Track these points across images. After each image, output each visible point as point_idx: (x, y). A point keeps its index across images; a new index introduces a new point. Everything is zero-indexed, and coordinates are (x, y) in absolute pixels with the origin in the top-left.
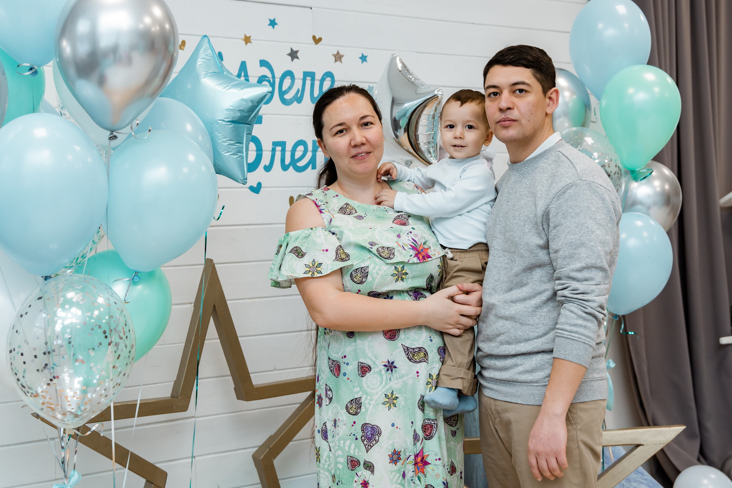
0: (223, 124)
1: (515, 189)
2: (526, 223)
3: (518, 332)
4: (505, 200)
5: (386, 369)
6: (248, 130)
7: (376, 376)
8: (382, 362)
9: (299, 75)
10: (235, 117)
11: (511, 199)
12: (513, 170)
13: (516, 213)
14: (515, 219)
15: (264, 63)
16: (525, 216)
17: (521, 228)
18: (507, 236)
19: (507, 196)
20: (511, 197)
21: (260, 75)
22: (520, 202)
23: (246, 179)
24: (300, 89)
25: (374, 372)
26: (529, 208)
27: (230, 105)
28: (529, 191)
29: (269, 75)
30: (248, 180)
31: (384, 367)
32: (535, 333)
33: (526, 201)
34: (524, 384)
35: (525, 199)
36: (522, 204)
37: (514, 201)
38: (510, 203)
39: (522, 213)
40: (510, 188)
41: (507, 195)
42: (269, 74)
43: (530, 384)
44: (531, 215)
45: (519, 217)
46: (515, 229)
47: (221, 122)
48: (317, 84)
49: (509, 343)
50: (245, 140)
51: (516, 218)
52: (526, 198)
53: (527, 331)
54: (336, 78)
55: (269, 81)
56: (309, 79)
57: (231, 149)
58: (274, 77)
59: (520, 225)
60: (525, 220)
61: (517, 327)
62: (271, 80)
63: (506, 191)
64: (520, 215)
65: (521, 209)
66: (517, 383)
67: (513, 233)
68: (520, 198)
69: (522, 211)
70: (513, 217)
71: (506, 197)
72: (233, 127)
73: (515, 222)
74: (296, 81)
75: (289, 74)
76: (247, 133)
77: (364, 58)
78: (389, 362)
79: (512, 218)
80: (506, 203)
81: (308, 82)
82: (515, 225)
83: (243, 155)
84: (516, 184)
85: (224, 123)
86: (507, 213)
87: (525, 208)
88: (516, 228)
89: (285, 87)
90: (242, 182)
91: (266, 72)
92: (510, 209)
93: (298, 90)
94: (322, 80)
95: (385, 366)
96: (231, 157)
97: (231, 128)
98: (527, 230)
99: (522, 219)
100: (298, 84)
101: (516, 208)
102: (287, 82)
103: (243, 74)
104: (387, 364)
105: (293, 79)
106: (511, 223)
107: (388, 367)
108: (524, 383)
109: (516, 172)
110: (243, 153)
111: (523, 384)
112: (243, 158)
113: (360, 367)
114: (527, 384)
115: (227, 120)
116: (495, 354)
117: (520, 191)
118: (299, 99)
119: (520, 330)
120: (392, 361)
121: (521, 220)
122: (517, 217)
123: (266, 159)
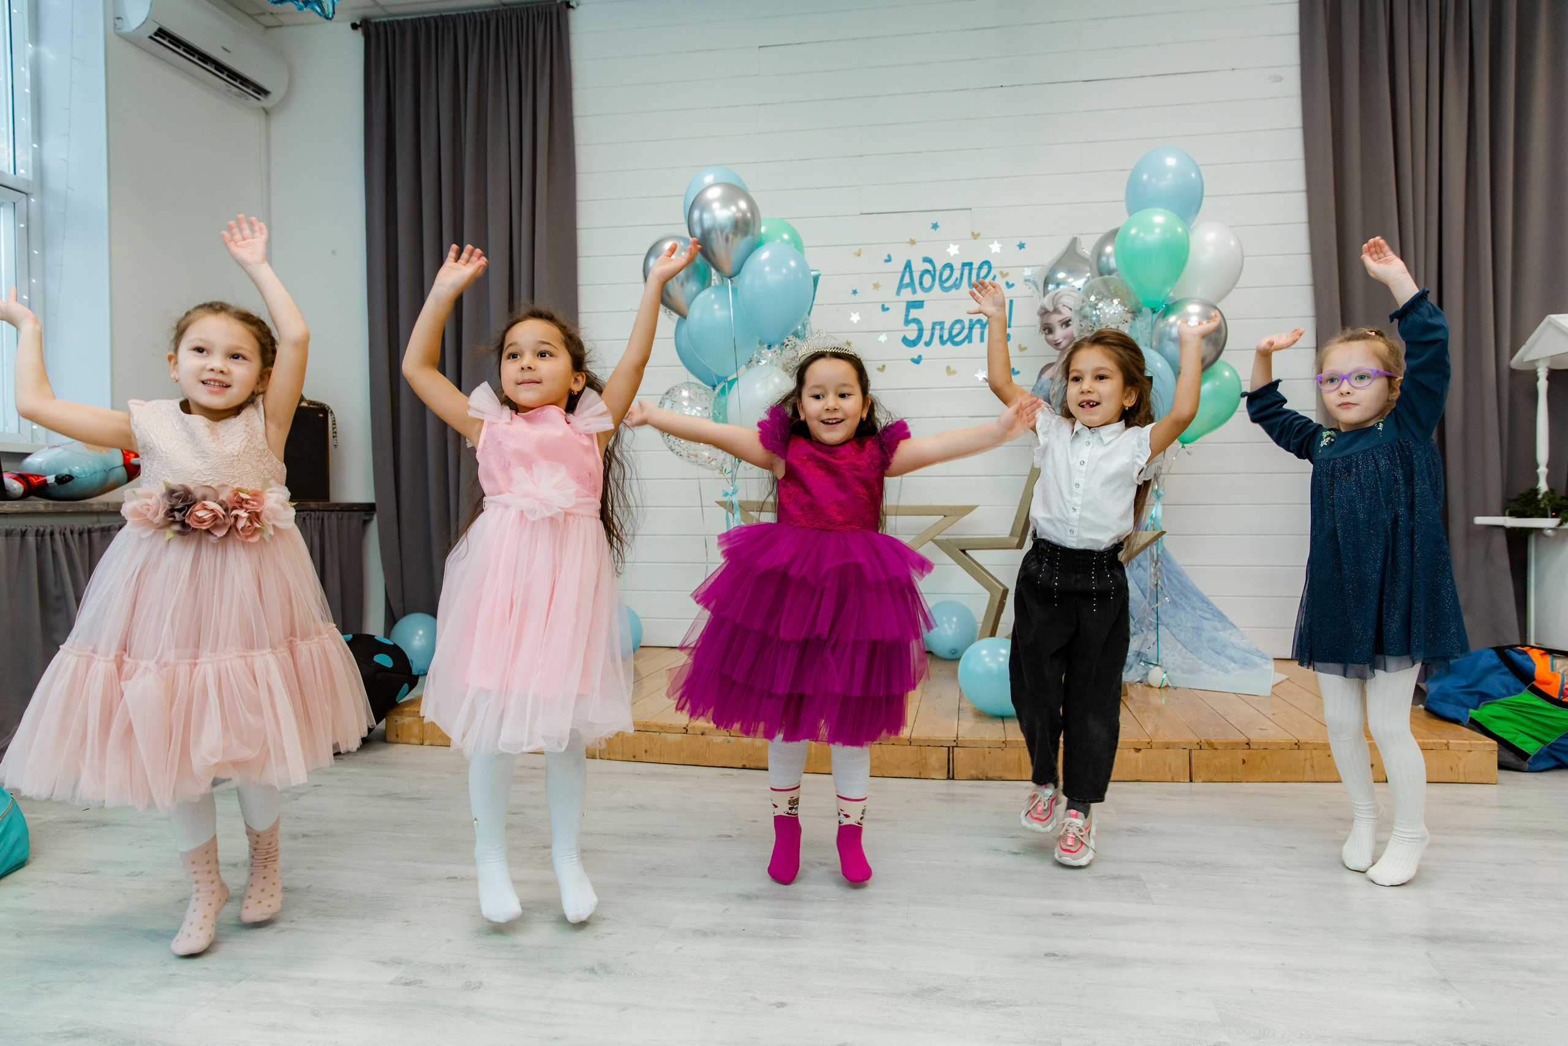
9: (957, 266)
15: (927, 260)
21: (923, 269)
24: (959, 277)
42: (930, 268)
48: (974, 272)
54: (993, 266)
55: (931, 275)
56: (967, 268)
58: (934, 268)
62: (932, 272)
74: (955, 272)
75: (949, 266)
77: (1021, 246)
81: (966, 272)
89: (944, 277)
91: (929, 267)
93: (957, 279)
94: (980, 268)
100: (957, 274)
102: (946, 273)
103: (908, 270)
105: (952, 270)
118: (957, 285)
123: (926, 336)
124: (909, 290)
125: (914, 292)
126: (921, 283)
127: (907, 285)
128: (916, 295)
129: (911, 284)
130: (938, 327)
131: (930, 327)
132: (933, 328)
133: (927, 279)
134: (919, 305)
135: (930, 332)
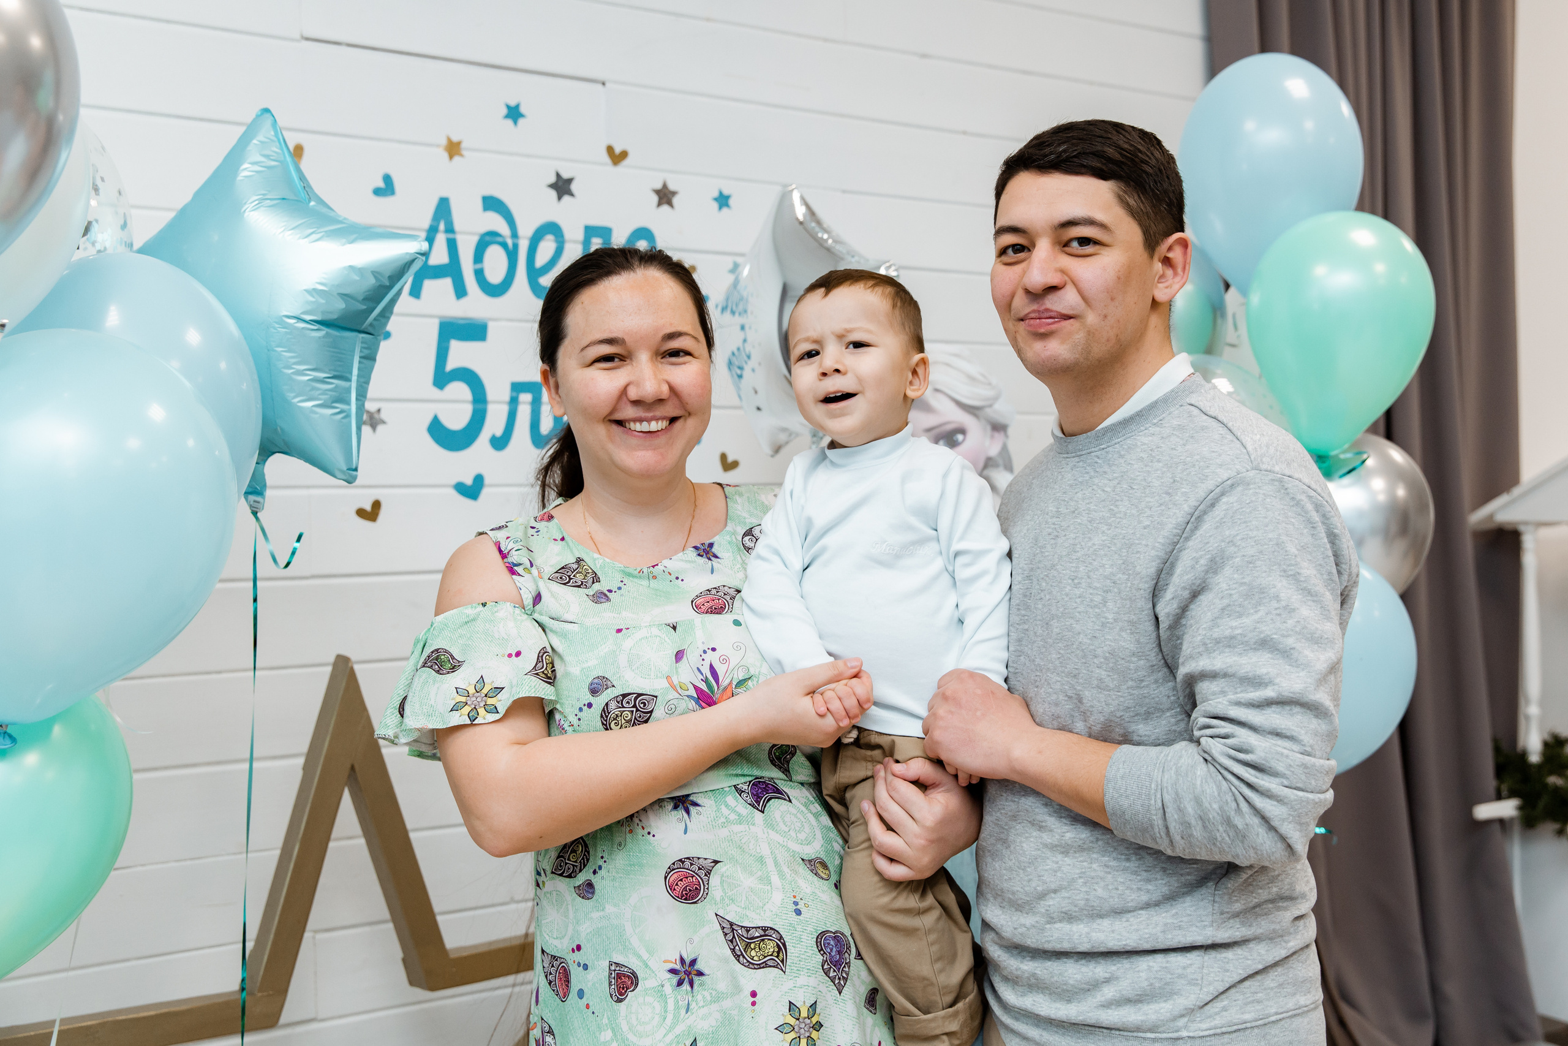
0: (297, 328)
1: (1072, 503)
2: (1109, 596)
3: (1095, 890)
4: (1049, 534)
5: (675, 979)
6: (364, 348)
7: (649, 999)
8: (665, 961)
9: (573, 232)
10: (331, 313)
11: (1063, 530)
12: (1068, 453)
13: (1078, 567)
14: (1077, 586)
15: (492, 204)
16: (1106, 577)
17: (1097, 610)
18: (1055, 630)
19: (1054, 524)
20: (1063, 524)
21: (483, 229)
22: (1090, 538)
23: (356, 470)
25: (646, 990)
26: (1116, 556)
27: (318, 281)
28: (1113, 510)
29: (504, 229)
30: (360, 473)
31: (669, 975)
32: (1142, 893)
33: (1105, 538)
34: (1117, 1033)
35: (1103, 532)
36: (1094, 544)
37: (1072, 536)
38: (1060, 541)
39: (1097, 570)
40: (1062, 503)
41: (1054, 520)
43: (1135, 1034)
44: (1120, 575)
45: (1089, 580)
46: (1079, 612)
47: (292, 321)
49: (1069, 917)
50: (355, 372)
51: (1079, 583)
52: (1105, 528)
53: (1120, 888)
55: (504, 245)
57: (319, 392)
58: (515, 235)
59: (1092, 600)
60: (1105, 588)
61: (1093, 874)
62: (510, 242)
63: (1052, 508)
64: (1091, 574)
65: (1094, 557)
66: (1097, 1029)
67: (1072, 621)
68: (1090, 527)
69: (1095, 563)
70: (1073, 580)
71: (1053, 526)
72: (324, 337)
73: (1077, 592)
74: (568, 248)
75: (553, 229)
76: (363, 355)
78: (682, 960)
79: (1070, 581)
80: (1053, 542)
82: (1078, 600)
83: (350, 409)
84: (1076, 490)
85: (302, 325)
86: (1053, 566)
87: (1106, 555)
88: (1081, 608)
89: (544, 259)
90: (345, 478)
91: (497, 224)
92: (1060, 557)
95: (673, 971)
96: (316, 413)
97: (320, 338)
98: (1110, 616)
99: (1098, 585)
101: (1079, 554)
102: (547, 247)
103: (442, 227)
104: (678, 967)
105: (561, 241)
106: (1067, 595)
107: (682, 975)
108: (1119, 1030)
109: (1077, 459)
110: (348, 403)
111: (1113, 1032)
112: (348, 416)
113: (613, 975)
114: (1125, 1033)
115: (308, 318)
116: (1033, 946)
117: (1089, 509)
119: (1102, 884)
120: (692, 957)
121: (1096, 588)
122: (1082, 578)
123: (494, 424)
124: (446, 284)
125: (460, 291)
126: (479, 274)
127: (438, 272)
128: (464, 300)
129: (452, 270)
130: (526, 398)
131: (506, 396)
132: (514, 402)
133: (495, 264)
134: (475, 331)
135: (505, 409)
